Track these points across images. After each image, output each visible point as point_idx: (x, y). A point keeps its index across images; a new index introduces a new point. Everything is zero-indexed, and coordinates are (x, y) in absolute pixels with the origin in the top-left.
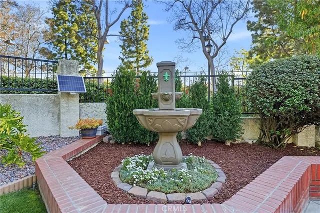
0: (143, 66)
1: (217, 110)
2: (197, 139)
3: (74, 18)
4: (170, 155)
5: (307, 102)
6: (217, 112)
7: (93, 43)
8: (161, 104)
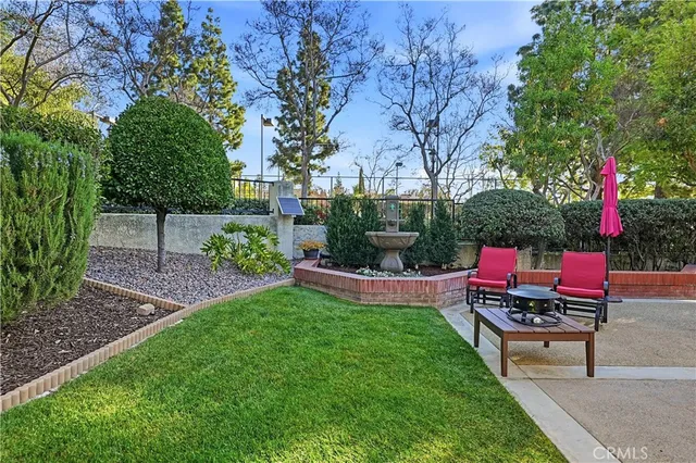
0: (317, 156)
1: (434, 234)
2: (415, 262)
3: (189, 63)
4: (394, 266)
5: (498, 228)
6: (434, 236)
7: (224, 110)
8: (388, 228)
